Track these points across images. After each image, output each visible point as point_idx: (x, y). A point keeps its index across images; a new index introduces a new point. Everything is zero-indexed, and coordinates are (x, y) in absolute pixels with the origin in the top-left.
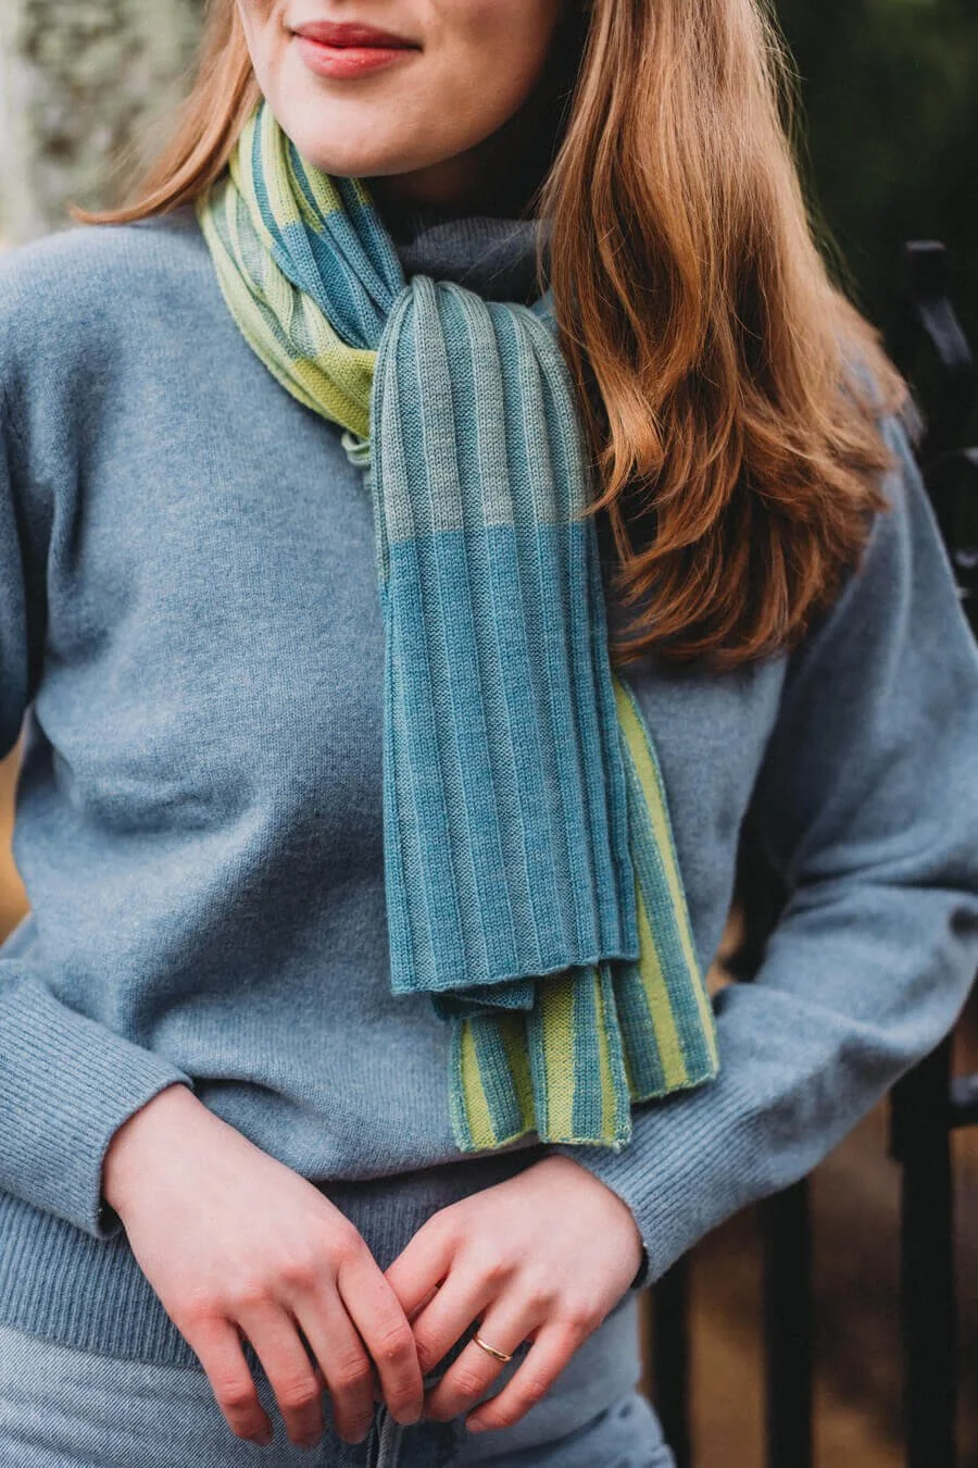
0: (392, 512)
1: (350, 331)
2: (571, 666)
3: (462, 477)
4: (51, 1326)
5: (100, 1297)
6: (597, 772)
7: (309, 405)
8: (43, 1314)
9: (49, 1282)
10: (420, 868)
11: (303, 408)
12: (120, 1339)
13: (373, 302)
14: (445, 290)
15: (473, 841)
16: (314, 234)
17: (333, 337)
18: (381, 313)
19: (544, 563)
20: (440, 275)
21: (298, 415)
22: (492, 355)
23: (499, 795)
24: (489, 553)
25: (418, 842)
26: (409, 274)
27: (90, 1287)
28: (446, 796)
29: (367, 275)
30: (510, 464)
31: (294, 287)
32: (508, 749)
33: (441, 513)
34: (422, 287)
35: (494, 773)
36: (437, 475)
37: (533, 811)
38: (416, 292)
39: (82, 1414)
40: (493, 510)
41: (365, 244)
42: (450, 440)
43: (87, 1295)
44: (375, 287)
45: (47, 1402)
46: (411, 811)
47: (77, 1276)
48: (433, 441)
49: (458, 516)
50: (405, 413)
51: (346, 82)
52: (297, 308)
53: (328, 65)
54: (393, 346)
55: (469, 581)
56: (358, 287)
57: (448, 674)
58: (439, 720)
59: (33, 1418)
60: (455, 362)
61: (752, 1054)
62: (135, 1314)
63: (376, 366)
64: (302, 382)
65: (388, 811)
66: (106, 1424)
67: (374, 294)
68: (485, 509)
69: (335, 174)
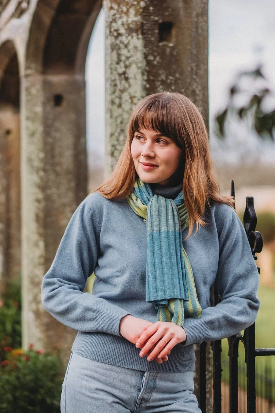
0: (149, 229)
1: (144, 203)
2: (176, 253)
3: (159, 224)
4: (93, 357)
5: (101, 353)
6: (180, 270)
7: (139, 215)
8: (92, 356)
9: (93, 350)
10: (151, 282)
11: (138, 215)
12: (104, 360)
13: (148, 199)
14: (159, 196)
15: (159, 278)
16: (140, 189)
17: (141, 203)
18: (149, 200)
19: (172, 237)
20: (158, 195)
21: (137, 216)
22: (165, 206)
23: (163, 271)
24: (163, 235)
25: (151, 278)
26: (153, 194)
27: (99, 351)
28: (155, 271)
29: (147, 194)
30: (167, 222)
31: (137, 197)
32: (165, 264)
33: (156, 229)
34: (155, 196)
35: (162, 268)
36: (156, 223)
37: (168, 274)
38: (154, 198)
39: (97, 372)
40: (164, 228)
41: (147, 190)
42: (158, 218)
43: (99, 352)
44: (149, 197)
45: (92, 370)
46: (150, 274)
47: (98, 349)
48: (155, 218)
49: (159, 229)
50: (151, 214)
51: (148, 171)
52: (137, 200)
53: (145, 168)
54: (150, 205)
55: (160, 239)
56: (146, 196)
57: (156, 253)
58: (154, 260)
59: (89, 373)
60: (159, 207)
61: (208, 314)
62: (106, 356)
63: (148, 208)
64: (137, 211)
65: (147, 274)
66: (101, 374)
67: (148, 198)
68: (163, 228)
69: (145, 182)
